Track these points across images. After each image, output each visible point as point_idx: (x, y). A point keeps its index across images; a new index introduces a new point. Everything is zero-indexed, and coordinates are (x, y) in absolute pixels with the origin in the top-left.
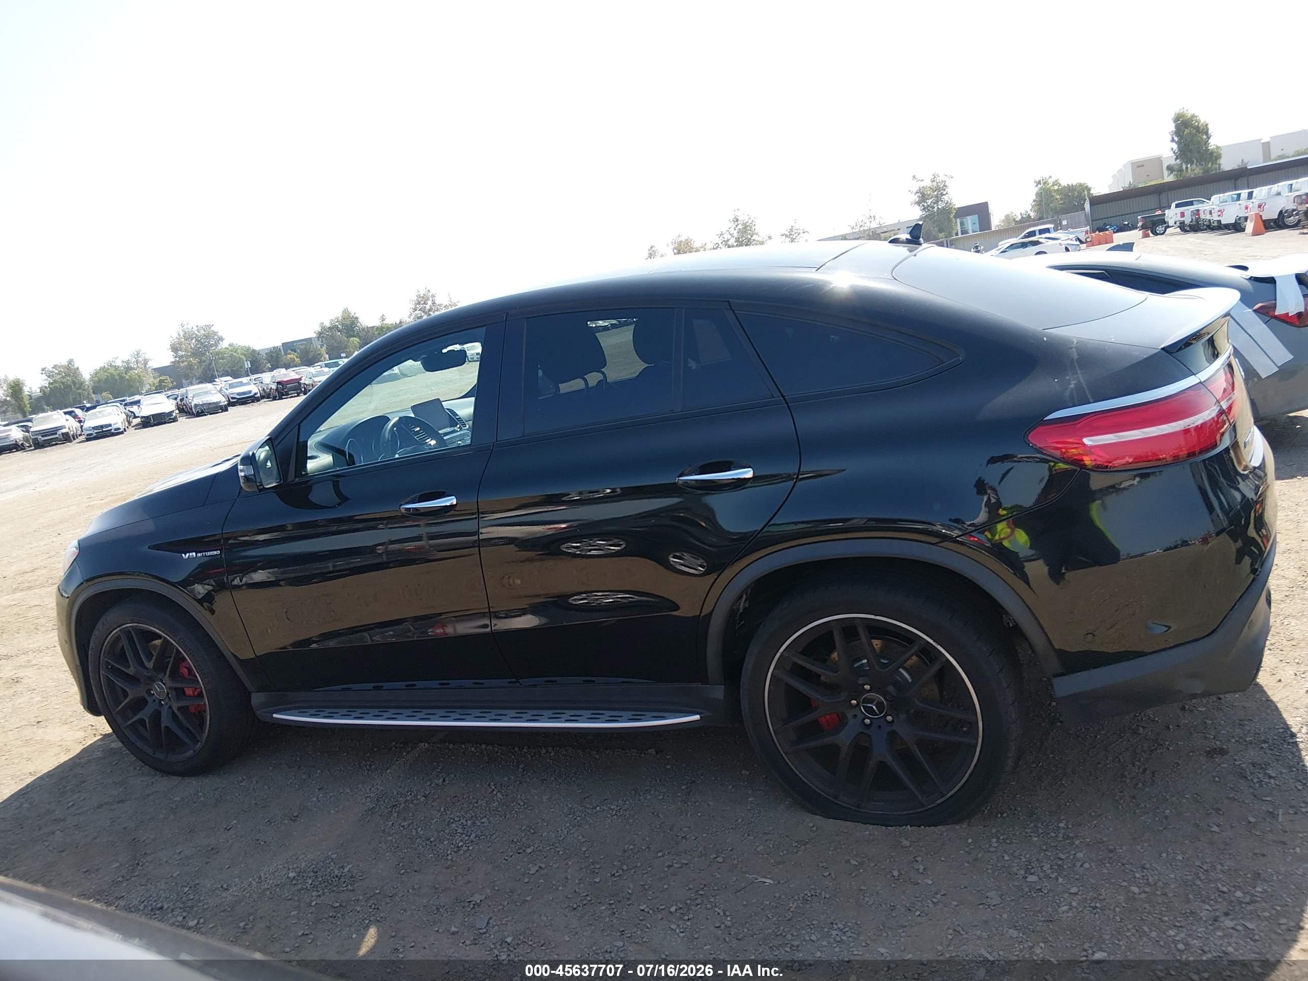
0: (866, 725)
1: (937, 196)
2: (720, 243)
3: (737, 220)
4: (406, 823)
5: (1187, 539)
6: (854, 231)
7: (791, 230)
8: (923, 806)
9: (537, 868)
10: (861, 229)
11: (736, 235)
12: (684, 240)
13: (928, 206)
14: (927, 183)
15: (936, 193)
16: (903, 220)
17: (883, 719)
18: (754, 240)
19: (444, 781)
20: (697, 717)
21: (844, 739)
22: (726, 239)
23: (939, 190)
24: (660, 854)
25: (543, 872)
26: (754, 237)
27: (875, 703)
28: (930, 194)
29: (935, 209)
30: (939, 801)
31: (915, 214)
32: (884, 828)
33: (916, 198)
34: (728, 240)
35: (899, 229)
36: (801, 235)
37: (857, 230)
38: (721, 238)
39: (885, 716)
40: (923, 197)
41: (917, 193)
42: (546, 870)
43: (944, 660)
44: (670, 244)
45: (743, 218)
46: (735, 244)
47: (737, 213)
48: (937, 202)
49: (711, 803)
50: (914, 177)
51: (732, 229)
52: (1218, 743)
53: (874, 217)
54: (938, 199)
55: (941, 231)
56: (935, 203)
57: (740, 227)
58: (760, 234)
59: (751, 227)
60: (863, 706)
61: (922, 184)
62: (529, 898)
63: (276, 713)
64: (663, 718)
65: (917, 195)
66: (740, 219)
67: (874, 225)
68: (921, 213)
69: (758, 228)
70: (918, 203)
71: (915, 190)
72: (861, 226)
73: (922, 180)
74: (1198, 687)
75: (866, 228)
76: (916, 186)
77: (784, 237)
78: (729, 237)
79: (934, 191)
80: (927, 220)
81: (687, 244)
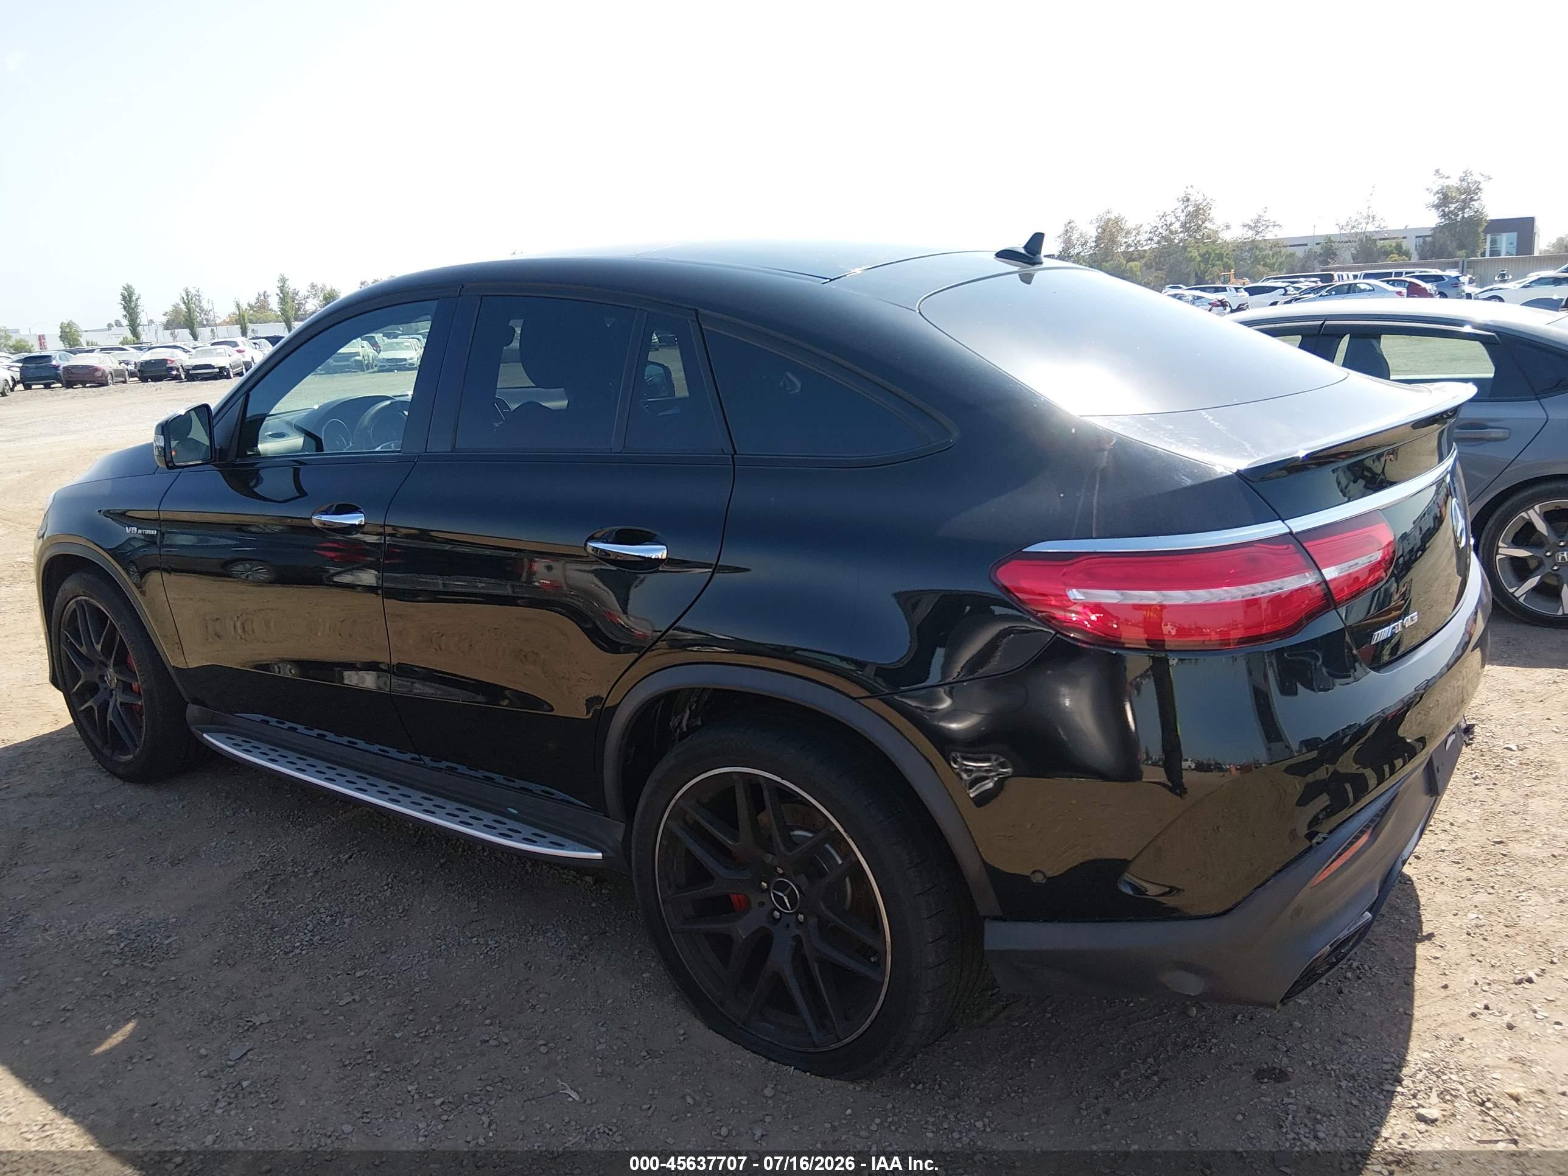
0: (774, 918)
1: (1464, 201)
2: (1159, 226)
3: (1188, 200)
4: (269, 901)
5: (1221, 763)
6: (1343, 232)
7: (1258, 221)
8: (816, 1047)
9: (350, 999)
10: (1353, 231)
11: (1183, 218)
12: (1113, 218)
13: (1450, 212)
14: (1454, 182)
15: (1463, 197)
16: (1412, 225)
17: (795, 916)
18: (1206, 228)
19: (350, 857)
20: (599, 855)
21: (742, 929)
22: (1168, 223)
23: (1470, 193)
24: (488, 1022)
25: (354, 1006)
26: (1207, 224)
27: (787, 892)
28: (1455, 197)
29: (1459, 218)
30: (833, 1046)
31: (1431, 220)
32: (764, 1060)
33: (1435, 200)
34: (1171, 224)
35: (1405, 238)
36: (1270, 228)
37: (1347, 232)
38: (1163, 220)
39: (797, 913)
40: (1445, 199)
41: (1437, 193)
42: (358, 1005)
43: (854, 859)
44: (1094, 222)
45: (1196, 197)
46: (1180, 230)
47: (1189, 191)
48: (1463, 209)
49: (598, 968)
50: (1437, 171)
51: (1180, 210)
52: (1285, 1060)
53: (1373, 217)
54: (1465, 204)
55: (1461, 247)
56: (1460, 210)
57: (1191, 209)
58: (1215, 221)
59: (1205, 211)
60: (774, 894)
61: (1448, 182)
62: (309, 1037)
63: (207, 732)
64: (560, 846)
65: (1437, 195)
66: (1192, 198)
67: (1371, 228)
68: (1438, 220)
69: (1213, 213)
70: (1437, 207)
71: (1436, 188)
72: (1353, 227)
73: (1448, 177)
74: (1193, 985)
75: (1359, 231)
76: (1437, 184)
77: (1246, 229)
78: (1174, 220)
79: (1461, 194)
80: (1445, 230)
81: (1117, 223)
